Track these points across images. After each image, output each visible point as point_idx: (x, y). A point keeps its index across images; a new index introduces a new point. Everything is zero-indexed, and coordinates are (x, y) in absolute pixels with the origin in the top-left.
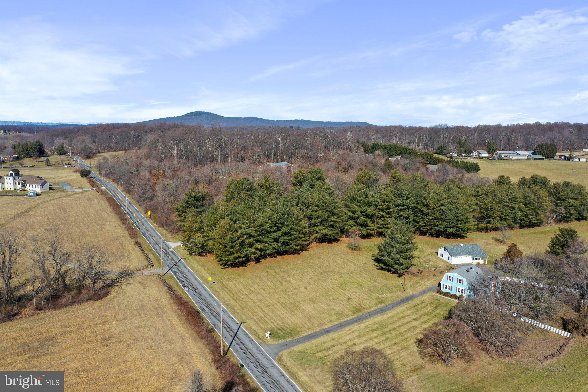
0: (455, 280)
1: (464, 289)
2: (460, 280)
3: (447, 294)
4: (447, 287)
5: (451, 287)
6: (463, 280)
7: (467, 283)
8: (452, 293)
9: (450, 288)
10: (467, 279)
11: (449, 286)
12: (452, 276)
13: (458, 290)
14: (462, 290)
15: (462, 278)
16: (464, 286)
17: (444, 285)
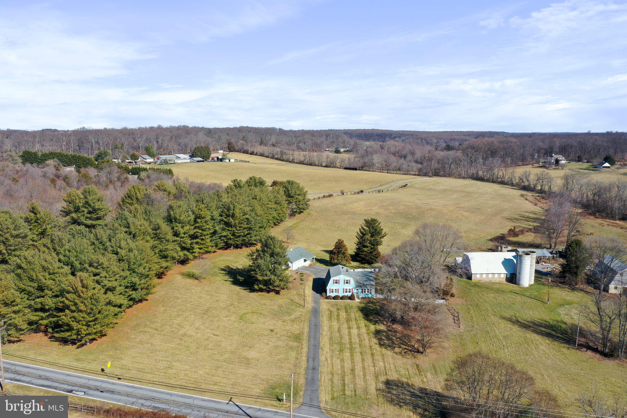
0: (342, 282)
1: (351, 288)
2: (347, 281)
3: (335, 298)
4: (334, 291)
5: (338, 289)
6: (350, 280)
7: (354, 281)
8: (341, 294)
9: (338, 291)
10: (354, 278)
11: (336, 290)
12: (338, 279)
13: (345, 291)
14: (350, 289)
15: (347, 278)
16: (352, 285)
17: (330, 289)
